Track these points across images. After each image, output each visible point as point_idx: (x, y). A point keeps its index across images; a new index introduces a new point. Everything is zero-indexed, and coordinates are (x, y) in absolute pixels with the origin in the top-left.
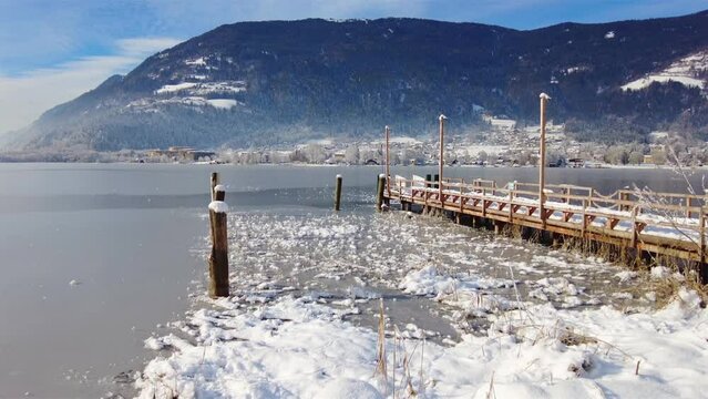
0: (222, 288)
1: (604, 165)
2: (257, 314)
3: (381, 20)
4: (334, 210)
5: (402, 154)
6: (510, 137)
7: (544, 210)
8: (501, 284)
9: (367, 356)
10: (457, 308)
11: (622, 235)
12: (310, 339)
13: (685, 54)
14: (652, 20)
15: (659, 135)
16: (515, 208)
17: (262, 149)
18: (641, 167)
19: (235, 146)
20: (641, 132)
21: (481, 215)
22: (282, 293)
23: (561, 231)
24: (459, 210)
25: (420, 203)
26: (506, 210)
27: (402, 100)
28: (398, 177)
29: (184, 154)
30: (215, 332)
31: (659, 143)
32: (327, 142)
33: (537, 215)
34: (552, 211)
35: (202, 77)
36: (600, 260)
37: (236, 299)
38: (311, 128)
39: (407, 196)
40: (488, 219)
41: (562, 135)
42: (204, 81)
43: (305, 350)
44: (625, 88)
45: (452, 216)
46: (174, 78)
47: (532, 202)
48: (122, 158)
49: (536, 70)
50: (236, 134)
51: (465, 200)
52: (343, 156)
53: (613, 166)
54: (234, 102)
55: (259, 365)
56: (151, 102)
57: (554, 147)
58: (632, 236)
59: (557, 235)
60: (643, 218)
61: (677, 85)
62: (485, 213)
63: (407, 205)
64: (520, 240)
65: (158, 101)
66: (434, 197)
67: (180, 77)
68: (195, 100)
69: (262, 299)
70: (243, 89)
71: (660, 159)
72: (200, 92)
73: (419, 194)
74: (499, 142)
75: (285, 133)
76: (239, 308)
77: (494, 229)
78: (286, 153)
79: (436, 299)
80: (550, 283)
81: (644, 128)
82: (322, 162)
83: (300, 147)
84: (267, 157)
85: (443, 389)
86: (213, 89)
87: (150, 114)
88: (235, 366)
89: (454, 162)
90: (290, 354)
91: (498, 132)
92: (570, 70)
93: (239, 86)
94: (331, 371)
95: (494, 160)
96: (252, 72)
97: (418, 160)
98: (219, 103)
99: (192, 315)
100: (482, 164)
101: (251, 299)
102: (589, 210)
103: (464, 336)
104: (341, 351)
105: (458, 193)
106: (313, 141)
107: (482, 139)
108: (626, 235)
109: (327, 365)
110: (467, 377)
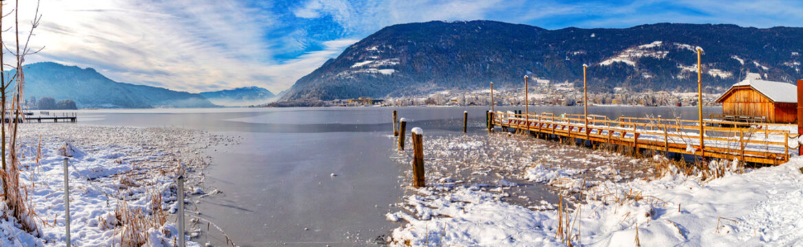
0: (421, 182)
1: (594, 104)
2: (448, 198)
3: (474, 22)
4: (463, 132)
5: (490, 99)
6: (546, 89)
7: (587, 128)
8: (579, 172)
9: (532, 224)
10: (563, 188)
11: (629, 140)
12: (493, 215)
13: (626, 48)
14: (611, 29)
15: (618, 89)
16: (571, 128)
17: (409, 98)
18: (612, 105)
19: (394, 96)
20: (610, 87)
21: (552, 133)
22: (457, 185)
23: (597, 140)
24: (538, 130)
25: (514, 127)
26: (566, 129)
27: (488, 67)
28: (499, 112)
29: (367, 101)
30: (427, 211)
31: (618, 93)
32: (446, 93)
33: (584, 132)
34: (591, 129)
35: (376, 57)
36: (619, 154)
37: (430, 188)
38: (436, 84)
39: (505, 123)
40: (556, 135)
41: (573, 88)
42: (376, 60)
43: (493, 223)
44: (601, 64)
45: (533, 134)
46: (361, 58)
47: (580, 125)
48: (335, 104)
49: (558, 52)
50: (394, 89)
51: (541, 125)
52: (456, 101)
53: (598, 105)
54: (393, 71)
55: (466, 234)
56: (349, 72)
57: (569, 95)
58: (634, 141)
59: (595, 142)
60: (638, 131)
61: (623, 64)
62: (554, 132)
63: (505, 128)
64: (575, 146)
65: (352, 72)
66: (522, 123)
67: (364, 58)
68: (373, 71)
69: (446, 189)
70: (398, 63)
71: (619, 101)
72: (375, 65)
73: (513, 122)
74: (541, 92)
75: (422, 88)
76: (434, 194)
77: (559, 140)
78: (423, 99)
79: (549, 184)
80: (602, 169)
81: (611, 85)
82: (444, 104)
83: (431, 96)
84: (412, 102)
85: (585, 240)
86: (381, 64)
87: (349, 80)
88: (452, 235)
89: (519, 104)
90: (485, 226)
91: (541, 86)
92: (575, 53)
93: (395, 61)
94: (516, 236)
95: (539, 102)
96: (402, 52)
97: (499, 102)
98: (385, 72)
99: (407, 199)
100: (533, 104)
101: (440, 188)
102: (611, 128)
103: (575, 205)
104: (516, 222)
105: (538, 121)
106: (438, 92)
107: (533, 90)
108: (631, 140)
109: (512, 233)
110: (591, 230)
